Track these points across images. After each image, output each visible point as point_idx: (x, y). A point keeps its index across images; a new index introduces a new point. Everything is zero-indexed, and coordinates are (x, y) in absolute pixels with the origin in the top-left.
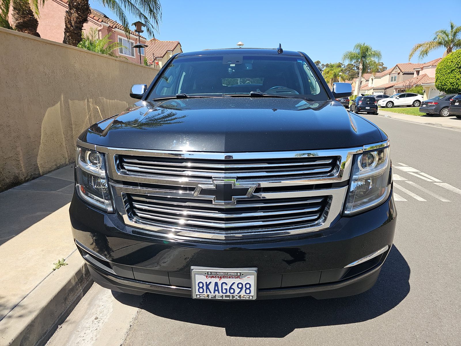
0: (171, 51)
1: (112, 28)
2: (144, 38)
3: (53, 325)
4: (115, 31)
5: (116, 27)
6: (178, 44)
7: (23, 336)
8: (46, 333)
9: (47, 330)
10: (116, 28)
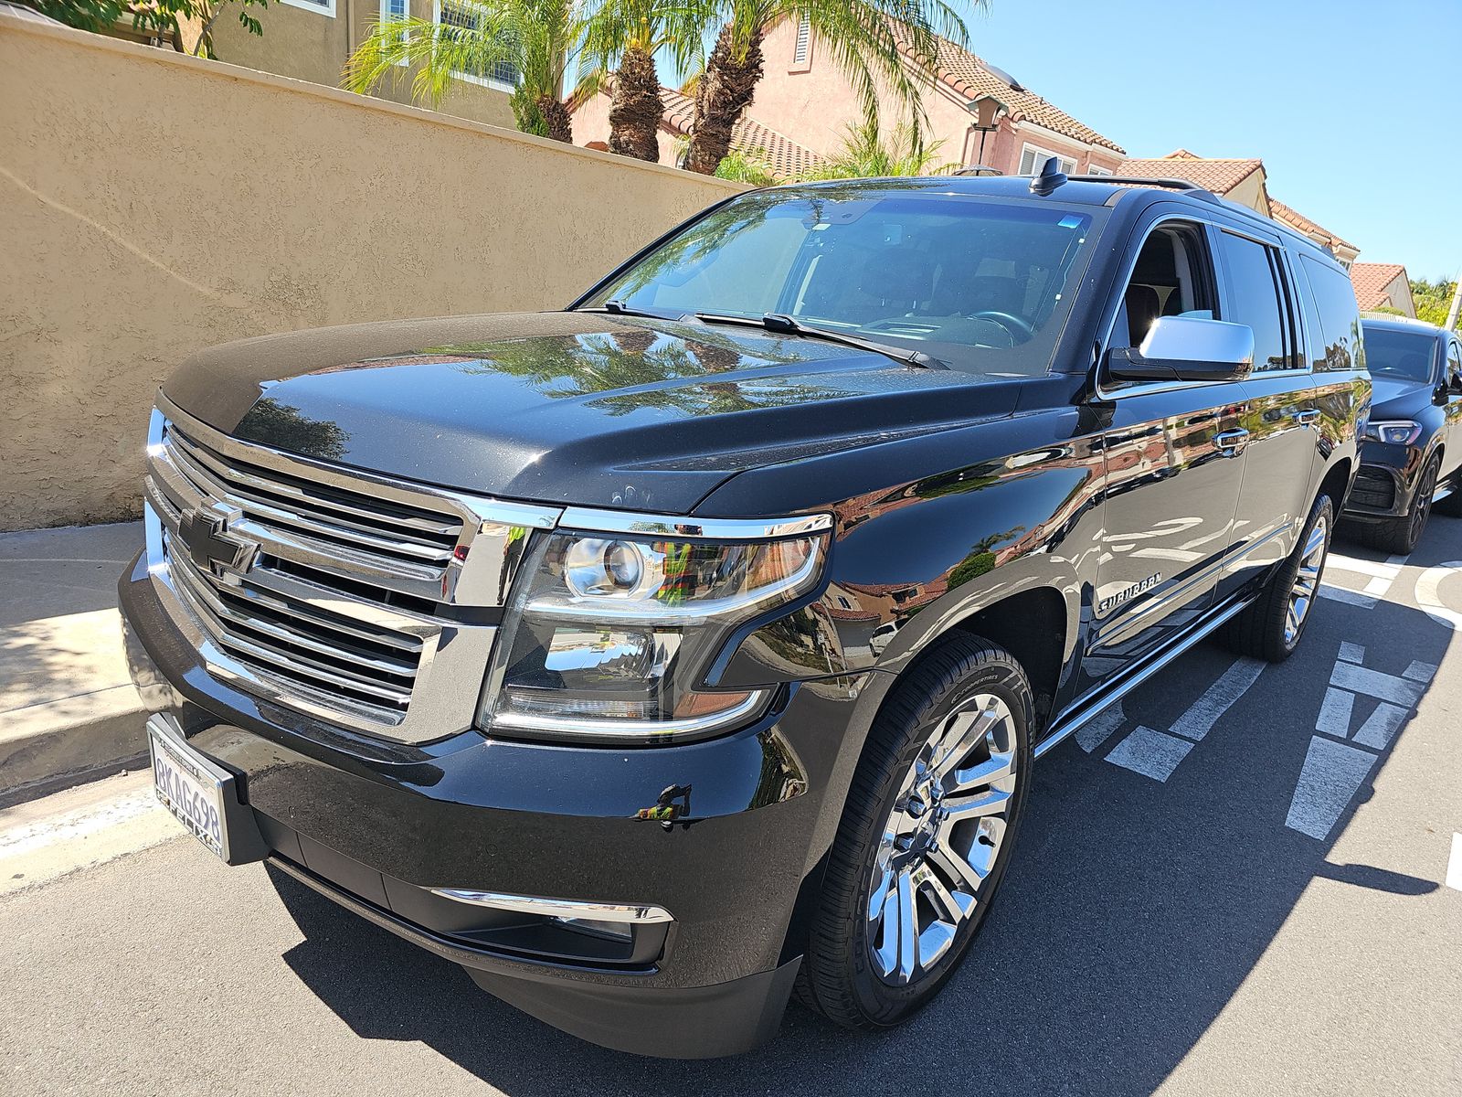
0: (1221, 192)
1: (1012, 119)
2: (1117, 150)
3: (113, 763)
4: (1016, 130)
5: (1023, 118)
6: (1254, 170)
7: (21, 748)
8: (85, 768)
9: (91, 766)
10: (1025, 119)
